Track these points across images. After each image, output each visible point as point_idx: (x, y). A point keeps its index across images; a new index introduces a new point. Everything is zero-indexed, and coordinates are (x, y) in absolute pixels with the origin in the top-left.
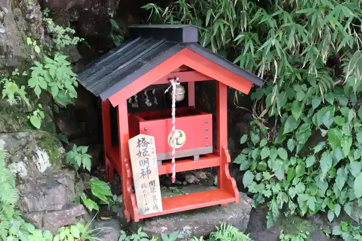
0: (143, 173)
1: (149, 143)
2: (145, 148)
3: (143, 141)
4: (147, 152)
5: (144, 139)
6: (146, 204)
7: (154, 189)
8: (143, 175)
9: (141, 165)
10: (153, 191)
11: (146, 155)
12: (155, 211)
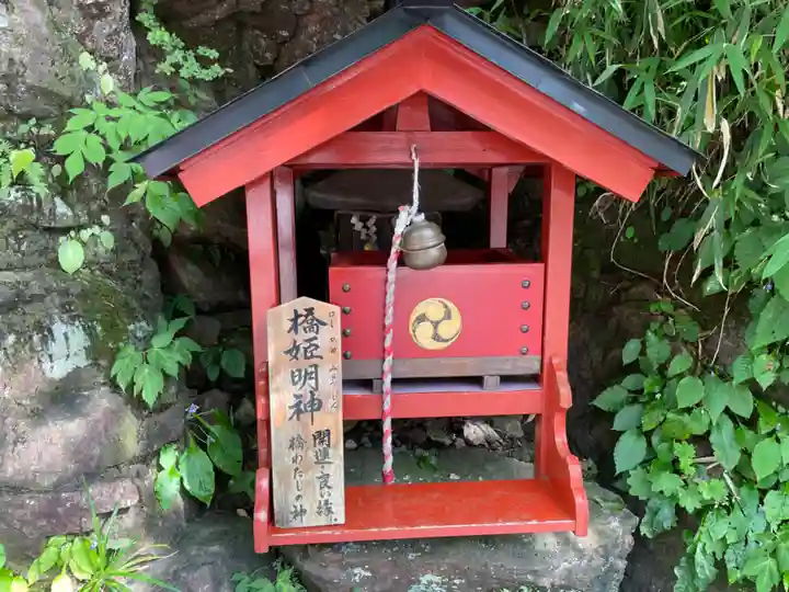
0: (298, 405)
1: (324, 324)
2: (312, 335)
3: (306, 316)
4: (317, 347)
5: (310, 311)
6: (299, 496)
7: (326, 454)
8: (299, 412)
9: (295, 383)
10: (322, 460)
11: (312, 356)
12: (322, 521)
